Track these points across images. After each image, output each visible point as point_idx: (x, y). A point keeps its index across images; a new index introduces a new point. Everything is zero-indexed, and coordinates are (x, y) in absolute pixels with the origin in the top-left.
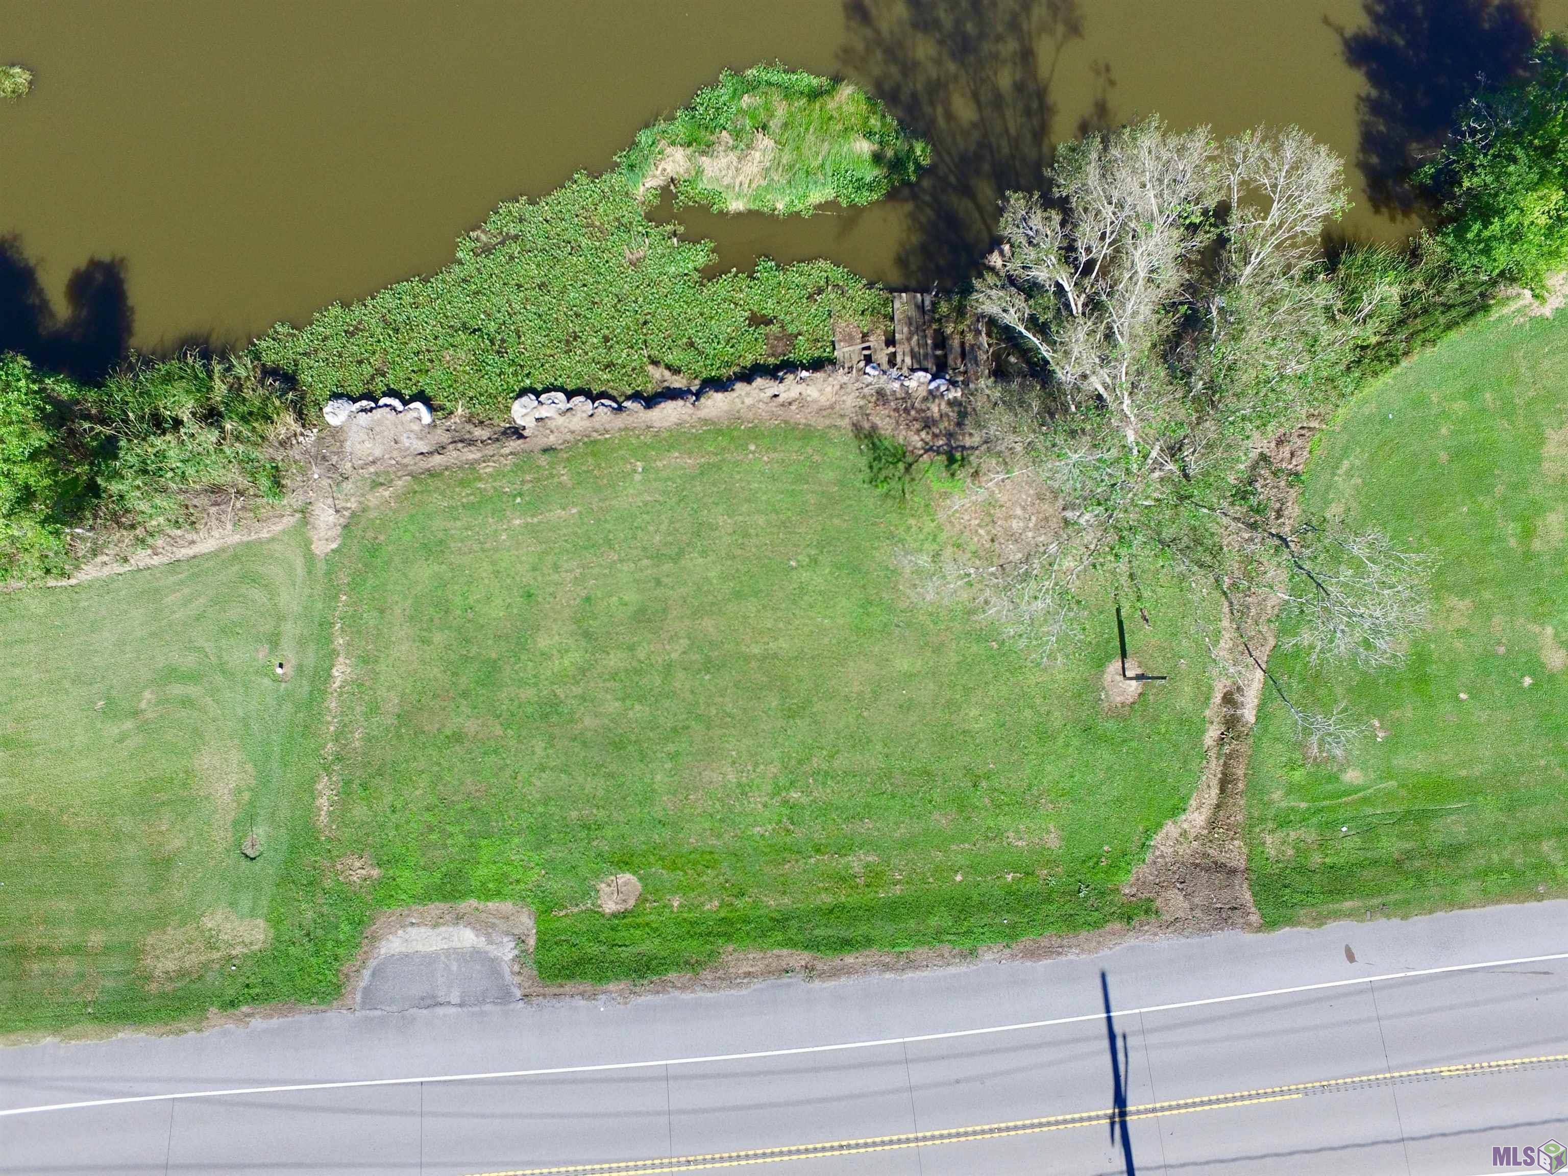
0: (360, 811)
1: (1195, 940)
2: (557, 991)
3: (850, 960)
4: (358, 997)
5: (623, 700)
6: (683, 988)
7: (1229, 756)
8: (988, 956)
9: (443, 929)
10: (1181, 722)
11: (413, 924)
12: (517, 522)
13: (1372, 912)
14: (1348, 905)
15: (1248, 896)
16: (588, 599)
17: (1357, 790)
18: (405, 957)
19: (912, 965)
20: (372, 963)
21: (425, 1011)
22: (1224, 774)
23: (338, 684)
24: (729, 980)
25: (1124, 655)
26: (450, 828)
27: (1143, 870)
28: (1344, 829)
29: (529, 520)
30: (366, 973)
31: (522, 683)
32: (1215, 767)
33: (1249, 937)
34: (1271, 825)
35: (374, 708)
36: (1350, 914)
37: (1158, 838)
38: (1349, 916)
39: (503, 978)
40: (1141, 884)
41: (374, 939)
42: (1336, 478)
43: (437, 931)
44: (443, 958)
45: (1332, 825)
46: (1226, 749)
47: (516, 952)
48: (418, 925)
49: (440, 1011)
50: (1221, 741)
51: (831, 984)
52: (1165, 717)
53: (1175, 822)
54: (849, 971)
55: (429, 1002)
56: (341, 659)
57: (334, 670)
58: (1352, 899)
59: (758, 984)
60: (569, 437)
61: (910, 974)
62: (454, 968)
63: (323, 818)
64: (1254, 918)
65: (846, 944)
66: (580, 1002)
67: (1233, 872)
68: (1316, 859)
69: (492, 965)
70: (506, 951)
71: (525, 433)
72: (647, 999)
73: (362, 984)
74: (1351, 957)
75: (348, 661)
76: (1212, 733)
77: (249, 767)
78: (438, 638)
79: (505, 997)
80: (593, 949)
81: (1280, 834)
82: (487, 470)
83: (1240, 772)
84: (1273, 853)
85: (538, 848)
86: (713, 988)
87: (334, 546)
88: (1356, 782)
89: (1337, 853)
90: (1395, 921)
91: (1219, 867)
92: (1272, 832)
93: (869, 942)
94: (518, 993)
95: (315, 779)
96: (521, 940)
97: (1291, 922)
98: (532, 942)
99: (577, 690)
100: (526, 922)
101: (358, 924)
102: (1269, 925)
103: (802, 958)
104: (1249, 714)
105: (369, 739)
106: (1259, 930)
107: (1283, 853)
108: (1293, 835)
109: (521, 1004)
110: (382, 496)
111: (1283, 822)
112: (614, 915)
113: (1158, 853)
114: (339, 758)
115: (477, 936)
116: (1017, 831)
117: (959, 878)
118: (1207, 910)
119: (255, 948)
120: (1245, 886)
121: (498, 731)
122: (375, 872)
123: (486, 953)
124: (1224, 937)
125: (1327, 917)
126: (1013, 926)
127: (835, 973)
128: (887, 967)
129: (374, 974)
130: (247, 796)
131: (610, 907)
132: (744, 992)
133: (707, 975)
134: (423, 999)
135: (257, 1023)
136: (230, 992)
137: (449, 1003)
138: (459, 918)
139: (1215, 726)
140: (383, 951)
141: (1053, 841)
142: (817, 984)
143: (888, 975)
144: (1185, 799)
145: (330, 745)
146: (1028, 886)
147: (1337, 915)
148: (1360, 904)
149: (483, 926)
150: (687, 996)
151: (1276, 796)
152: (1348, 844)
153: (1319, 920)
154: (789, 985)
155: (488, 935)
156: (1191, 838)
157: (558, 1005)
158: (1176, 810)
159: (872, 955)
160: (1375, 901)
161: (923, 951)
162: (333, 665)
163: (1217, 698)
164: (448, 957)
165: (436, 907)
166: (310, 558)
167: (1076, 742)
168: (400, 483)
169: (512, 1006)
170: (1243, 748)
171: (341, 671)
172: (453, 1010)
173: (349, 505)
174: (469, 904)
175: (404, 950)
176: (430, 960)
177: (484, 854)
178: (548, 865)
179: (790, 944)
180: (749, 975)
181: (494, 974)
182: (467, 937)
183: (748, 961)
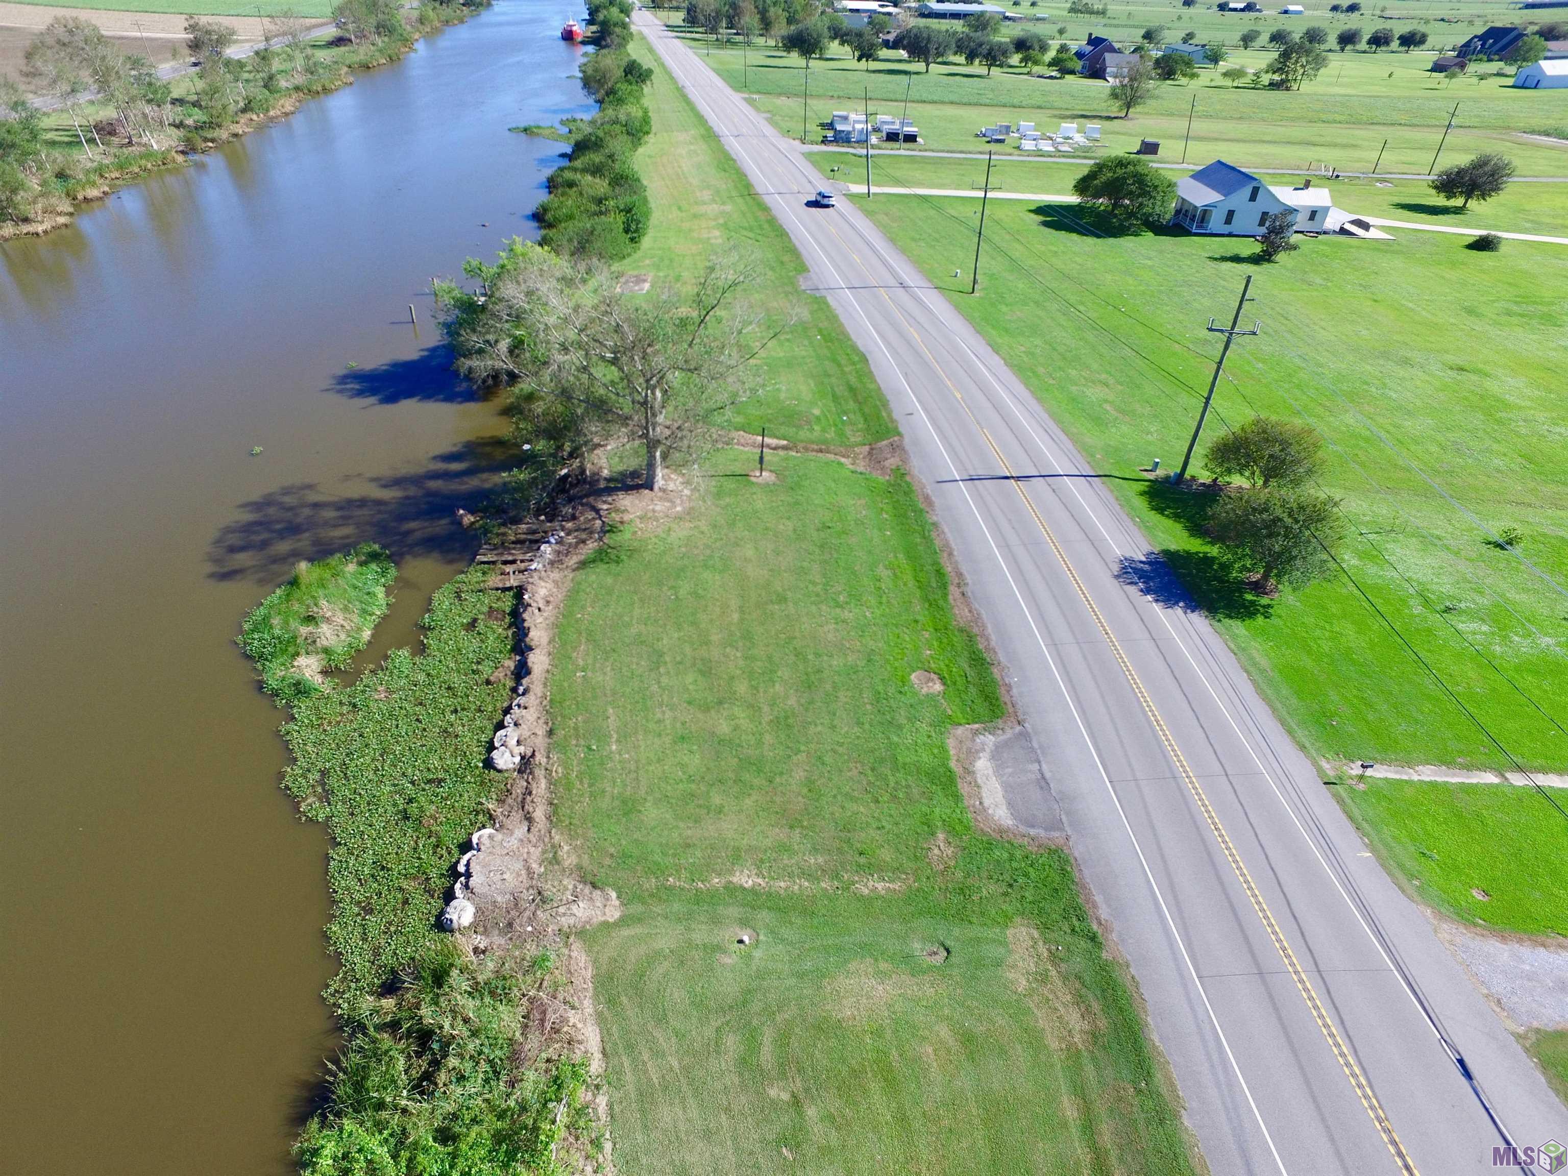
0: (886, 855)
1: (911, 453)
2: (1010, 706)
3: (949, 570)
4: (1056, 834)
5: (774, 682)
6: (988, 640)
7: (805, 449)
9: (979, 781)
11: (981, 803)
12: (614, 747)
13: (887, 409)
14: (884, 414)
15: (885, 442)
16: (689, 703)
17: (823, 413)
18: (1010, 805)
19: (947, 546)
20: (1023, 829)
21: (1052, 786)
22: (818, 452)
23: (760, 881)
24: (977, 619)
25: (747, 475)
26: (892, 784)
27: (875, 473)
28: (845, 418)
29: (614, 740)
30: (1032, 832)
31: (760, 743)
32: (812, 453)
33: (907, 439)
34: (845, 439)
35: (783, 848)
36: (890, 415)
39: (1010, 739)
40: (883, 473)
41: (1001, 831)
43: (982, 785)
44: (1004, 779)
45: (843, 421)
46: (803, 451)
47: (987, 734)
48: (980, 799)
49: (1048, 775)
50: (799, 452)
51: (966, 575)
52: (785, 465)
54: (957, 569)
55: (1043, 784)
56: (735, 880)
57: (746, 886)
58: (881, 415)
59: (976, 606)
60: (541, 721)
61: (953, 546)
62: (1010, 770)
63: (896, 886)
64: (896, 439)
65: (939, 573)
66: (1015, 691)
67: (872, 448)
68: (861, 425)
69: (1000, 747)
70: (987, 740)
71: (529, 753)
72: (1002, 657)
73: (1042, 833)
75: (738, 874)
76: (794, 454)
77: (852, 967)
79: (1024, 736)
80: (973, 691)
81: (850, 436)
82: (560, 770)
83: (815, 447)
84: (860, 438)
85: (899, 726)
86: (984, 627)
87: (614, 895)
89: (858, 419)
90: (890, 403)
91: (870, 452)
92: (848, 439)
93: (936, 563)
94: (1018, 728)
95: (860, 898)
96: (976, 733)
97: (896, 429)
98: (976, 726)
99: (766, 709)
100: (962, 731)
101: (989, 846)
102: (899, 434)
103: (953, 590)
104: (783, 443)
105: (815, 850)
106: (902, 437)
107: (860, 435)
109: (1026, 725)
110: (568, 852)
112: (944, 684)
113: (865, 470)
114: (837, 876)
115: (980, 758)
116: (857, 514)
117: (889, 533)
118: (894, 453)
119: (1036, 934)
120: (879, 444)
121: (802, 757)
122: (941, 836)
123: (992, 752)
124: (908, 446)
125: (893, 421)
126: (915, 512)
127: (960, 575)
128: (950, 554)
129: (1033, 826)
130: (883, 966)
131: (938, 687)
132: (983, 612)
133: (975, 630)
134: (1042, 788)
135: (1104, 912)
136: (1084, 944)
137: (1039, 770)
138: (969, 772)
139: (790, 453)
140: (1010, 822)
141: (861, 502)
142: (968, 581)
143: (955, 553)
144: (833, 462)
145: (823, 885)
146: (890, 509)
147: (891, 418)
148: (883, 411)
149: (973, 754)
150: (993, 639)
151: (828, 436)
152: (852, 417)
153: (895, 423)
154: (973, 592)
155: (977, 752)
156: (855, 461)
157: (1020, 704)
158: (839, 464)
159: (943, 559)
160: (881, 407)
161: (937, 543)
162: (741, 886)
164: (1002, 776)
165: (963, 788)
166: (623, 922)
167: (800, 493)
168: (557, 837)
169: (1030, 730)
170: (803, 446)
171: (746, 879)
172: (1045, 767)
173: (571, 887)
174: (955, 765)
175: (1004, 807)
176: (1008, 788)
177: (910, 758)
178: (911, 719)
179: (945, 596)
180: (970, 611)
181: (1006, 744)
182: (983, 765)
183: (961, 613)
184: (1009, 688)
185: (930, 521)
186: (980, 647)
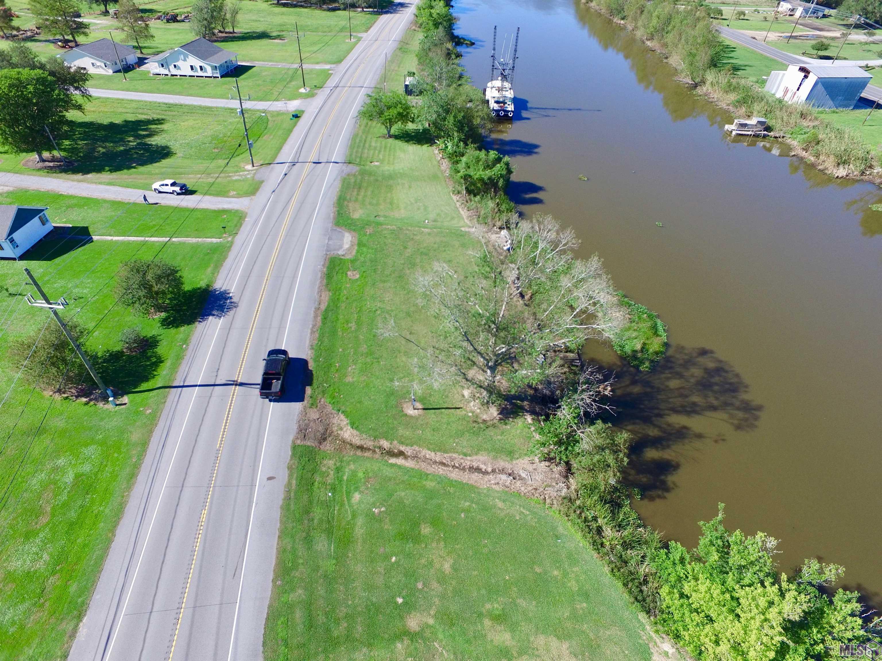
0: (386, 232)
1: (296, 418)
2: (327, 260)
3: (319, 318)
4: (334, 228)
6: (321, 282)
7: (374, 451)
8: (309, 352)
10: (392, 429)
13: (288, 492)
14: (294, 482)
15: (309, 444)
17: (349, 500)
18: (343, 236)
19: (312, 332)
20: (343, 231)
21: (327, 238)
22: (366, 449)
23: (423, 230)
24: (320, 291)
25: (424, 409)
26: (379, 246)
27: (329, 408)
28: (330, 494)
30: (341, 230)
31: (421, 260)
32: (369, 444)
33: (291, 438)
34: (338, 464)
35: (415, 235)
36: (289, 483)
37: (342, 417)
38: (289, 481)
39: (333, 251)
40: (324, 407)
41: (350, 232)
42: (518, 507)
43: (350, 242)
45: (334, 489)
46: (377, 450)
47: (340, 254)
48: (352, 239)
49: (327, 240)
50: (380, 448)
51: (312, 312)
52: (395, 422)
53: (347, 424)
54: (316, 317)
55: (330, 239)
56: (430, 230)
57: (426, 229)
58: (296, 484)
59: (317, 297)
61: (309, 331)
62: (338, 243)
63: (384, 227)
64: (299, 442)
65: (325, 318)
66: (322, 263)
67: (320, 443)
68: (318, 478)
69: (338, 250)
70: (340, 252)
72: (319, 275)
73: (338, 229)
74: (270, 479)
76: (386, 444)
77: (401, 217)
78: (436, 246)
79: (328, 251)
80: (337, 268)
81: (334, 467)
83: (366, 454)
84: (325, 462)
85: (370, 260)
86: (319, 288)
87: (463, 231)
88: (353, 499)
89: (319, 488)
90: (281, 503)
91: (325, 439)
92: (335, 464)
93: (324, 323)
94: (328, 253)
95: (396, 226)
96: (343, 255)
97: (293, 455)
98: (342, 257)
100: (348, 257)
101: (355, 230)
102: (294, 447)
103: (323, 307)
104: (393, 460)
105: (406, 234)
106: (294, 442)
107: (324, 466)
108: (332, 473)
109: (325, 253)
110: (480, 238)
111: (338, 470)
112: (346, 273)
113: (335, 415)
114: (401, 229)
115: (347, 248)
116: (355, 369)
117: (340, 350)
118: (307, 425)
119: (352, 216)
120: (314, 445)
121: (407, 255)
122: (368, 233)
123: (341, 249)
124: (294, 428)
125: (291, 471)
126: (319, 361)
127: (316, 314)
128: (314, 326)
130: (393, 217)
131: (349, 273)
132: (315, 294)
133: (324, 287)
134: (332, 238)
135: (332, 215)
136: (341, 212)
137: (329, 242)
138: (352, 245)
139: (389, 446)
140: (346, 233)
141: (349, 379)
142: (313, 309)
143: (311, 326)
144: (357, 428)
145: (405, 228)
146: (333, 369)
147: (290, 476)
148: (293, 488)
149: (349, 249)
150: (318, 282)
151: (352, 467)
152: (322, 495)
153: (290, 468)
154: (315, 303)
155: (346, 250)
156: (339, 432)
157: (323, 259)
158: (353, 425)
159: (319, 323)
160: (292, 494)
161: (317, 336)
162: (428, 229)
163: (402, 448)
164: (342, 243)
165: (356, 242)
166: (459, 227)
167: (388, 390)
170: (377, 456)
172: (326, 242)
173: (476, 233)
174: (356, 248)
175: (346, 236)
176: (342, 240)
177: (370, 251)
178: (365, 262)
179: (328, 306)
180: (321, 296)
181: (335, 250)
182: (346, 246)
183: (326, 296)
184: (323, 265)
185: (313, 351)
186: (325, 281)
